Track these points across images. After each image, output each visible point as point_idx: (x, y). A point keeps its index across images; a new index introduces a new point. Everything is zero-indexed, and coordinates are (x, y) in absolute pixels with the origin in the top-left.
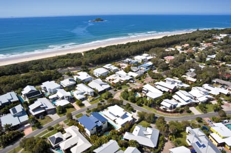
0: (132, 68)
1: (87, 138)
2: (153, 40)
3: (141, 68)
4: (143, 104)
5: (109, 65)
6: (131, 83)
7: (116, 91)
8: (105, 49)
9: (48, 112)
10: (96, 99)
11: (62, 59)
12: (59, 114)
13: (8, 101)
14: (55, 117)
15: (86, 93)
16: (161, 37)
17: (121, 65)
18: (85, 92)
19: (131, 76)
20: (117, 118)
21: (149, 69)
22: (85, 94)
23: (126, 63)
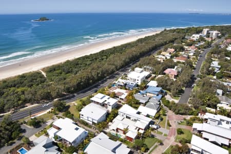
3: (149, 95)
6: (154, 129)
17: (116, 92)
19: (148, 116)
21: (161, 96)
23: (121, 87)
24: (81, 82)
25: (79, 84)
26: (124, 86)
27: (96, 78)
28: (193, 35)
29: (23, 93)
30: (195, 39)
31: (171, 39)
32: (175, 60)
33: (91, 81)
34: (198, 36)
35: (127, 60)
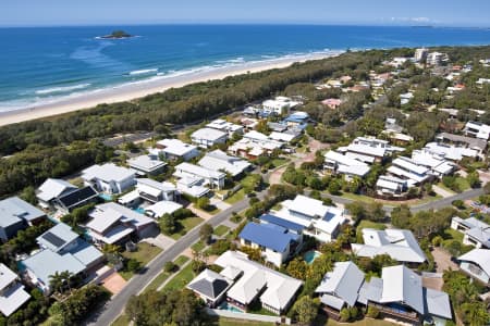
0: (272, 125)
1: (277, 269)
2: (275, 70)
3: (289, 124)
4: (341, 191)
5: (219, 121)
6: (285, 153)
7: (265, 172)
8: (186, 91)
9: (142, 233)
10: (235, 192)
11: (93, 117)
12: (170, 233)
13: (19, 220)
14: (163, 241)
15: (207, 182)
16: (288, 64)
17: (243, 120)
18: (203, 181)
19: (281, 141)
20: (313, 220)
21: (306, 125)
22: (204, 184)
23: (250, 115)
24: (193, 108)
25: (189, 112)
26: (256, 115)
27: (215, 105)
28: (396, 59)
29: (110, 120)
30: (396, 65)
31: (352, 63)
32: (345, 90)
33: (208, 109)
34: (404, 60)
35: (267, 87)
